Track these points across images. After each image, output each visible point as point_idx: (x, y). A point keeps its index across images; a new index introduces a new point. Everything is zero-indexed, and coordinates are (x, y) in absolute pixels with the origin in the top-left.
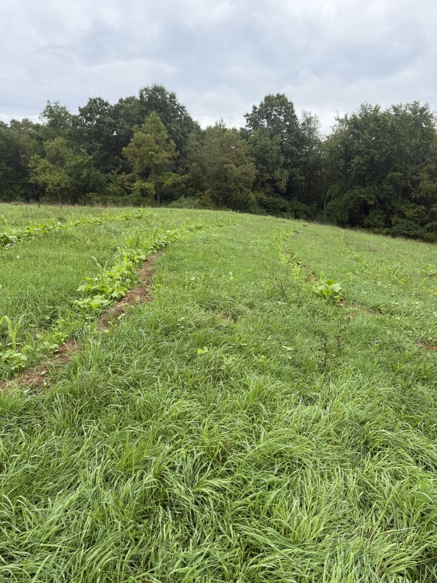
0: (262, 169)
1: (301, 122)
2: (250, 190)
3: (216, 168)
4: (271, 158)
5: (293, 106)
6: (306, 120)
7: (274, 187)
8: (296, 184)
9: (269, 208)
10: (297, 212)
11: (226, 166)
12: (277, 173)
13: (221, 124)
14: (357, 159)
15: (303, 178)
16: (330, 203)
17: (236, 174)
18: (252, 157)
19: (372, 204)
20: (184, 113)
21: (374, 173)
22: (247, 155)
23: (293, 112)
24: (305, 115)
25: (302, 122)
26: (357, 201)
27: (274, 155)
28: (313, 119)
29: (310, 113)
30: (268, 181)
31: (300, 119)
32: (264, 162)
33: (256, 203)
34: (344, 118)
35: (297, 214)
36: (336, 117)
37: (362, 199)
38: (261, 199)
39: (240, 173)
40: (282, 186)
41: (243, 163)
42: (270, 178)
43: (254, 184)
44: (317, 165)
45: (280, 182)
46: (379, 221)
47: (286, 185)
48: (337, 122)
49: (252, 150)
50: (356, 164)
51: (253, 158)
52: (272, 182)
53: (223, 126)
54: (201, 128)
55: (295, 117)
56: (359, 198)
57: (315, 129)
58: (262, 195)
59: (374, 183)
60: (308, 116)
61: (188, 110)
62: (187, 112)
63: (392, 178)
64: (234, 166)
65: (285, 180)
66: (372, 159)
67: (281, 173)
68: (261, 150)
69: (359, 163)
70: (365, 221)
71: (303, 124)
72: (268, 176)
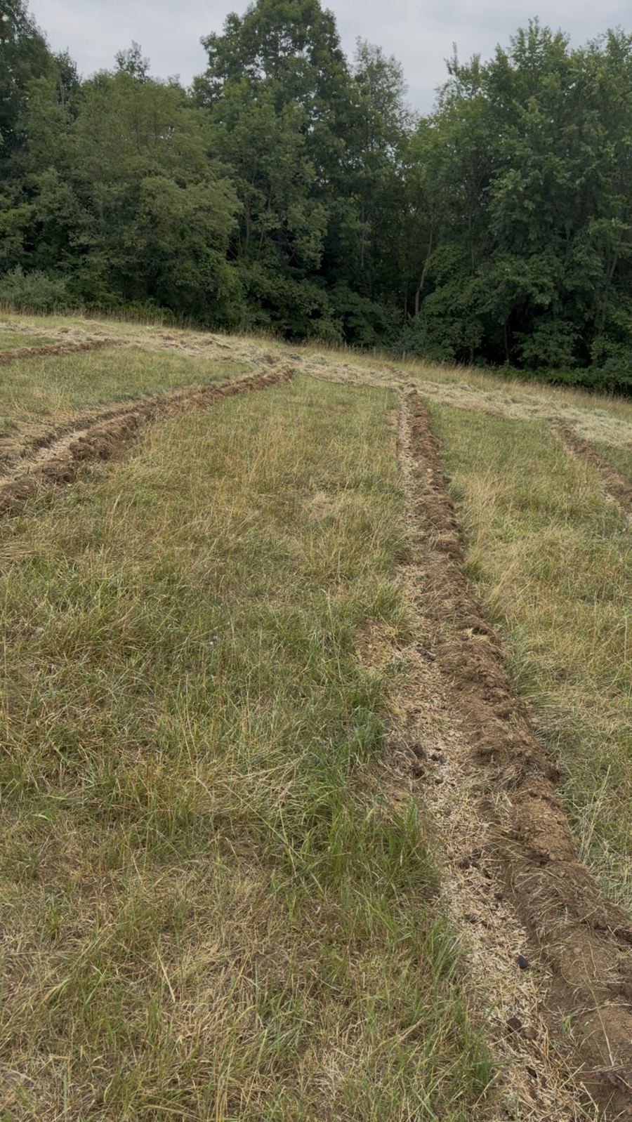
0: (254, 198)
1: (353, 74)
2: (222, 256)
3: (117, 189)
4: (279, 166)
5: (333, 25)
6: (370, 68)
7: (288, 250)
8: (348, 243)
9: (276, 308)
10: (350, 318)
11: (147, 182)
12: (297, 211)
13: (133, 63)
14: (509, 180)
15: (367, 227)
16: (430, 298)
17: (179, 210)
18: (225, 162)
19: (547, 302)
20: (18, 18)
21: (551, 219)
22: (210, 155)
23: (335, 42)
24: (364, 54)
25: (357, 73)
26: (507, 295)
27: (287, 159)
28: (387, 69)
29: (378, 51)
30: (273, 234)
31: (353, 64)
32: (259, 178)
33: (241, 294)
34: (470, 67)
35: (350, 325)
36: (450, 61)
37: (519, 290)
38: (255, 285)
39: (191, 206)
40: (311, 248)
41: (200, 177)
42: (278, 226)
43: (233, 240)
44: (395, 196)
45: (306, 238)
46: (561, 350)
47: (320, 247)
48: (454, 78)
49: (225, 139)
50: (509, 194)
51: (229, 165)
52: (284, 237)
53: (140, 70)
54: (78, 72)
55: (339, 56)
56: (513, 286)
57: (391, 96)
58: (255, 272)
59: (549, 248)
60: (373, 57)
61: (29, 10)
62: (28, 16)
63: (601, 234)
64: (172, 183)
65: (318, 234)
66: (549, 180)
67: (307, 213)
68: (252, 142)
69: (515, 190)
70: (522, 350)
71: (359, 79)
72: (271, 221)
